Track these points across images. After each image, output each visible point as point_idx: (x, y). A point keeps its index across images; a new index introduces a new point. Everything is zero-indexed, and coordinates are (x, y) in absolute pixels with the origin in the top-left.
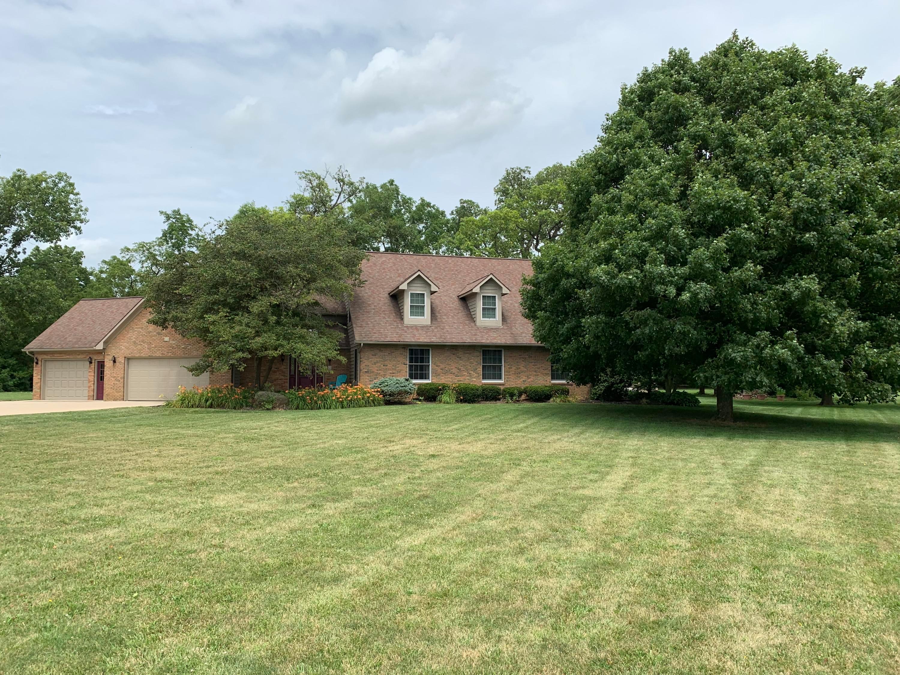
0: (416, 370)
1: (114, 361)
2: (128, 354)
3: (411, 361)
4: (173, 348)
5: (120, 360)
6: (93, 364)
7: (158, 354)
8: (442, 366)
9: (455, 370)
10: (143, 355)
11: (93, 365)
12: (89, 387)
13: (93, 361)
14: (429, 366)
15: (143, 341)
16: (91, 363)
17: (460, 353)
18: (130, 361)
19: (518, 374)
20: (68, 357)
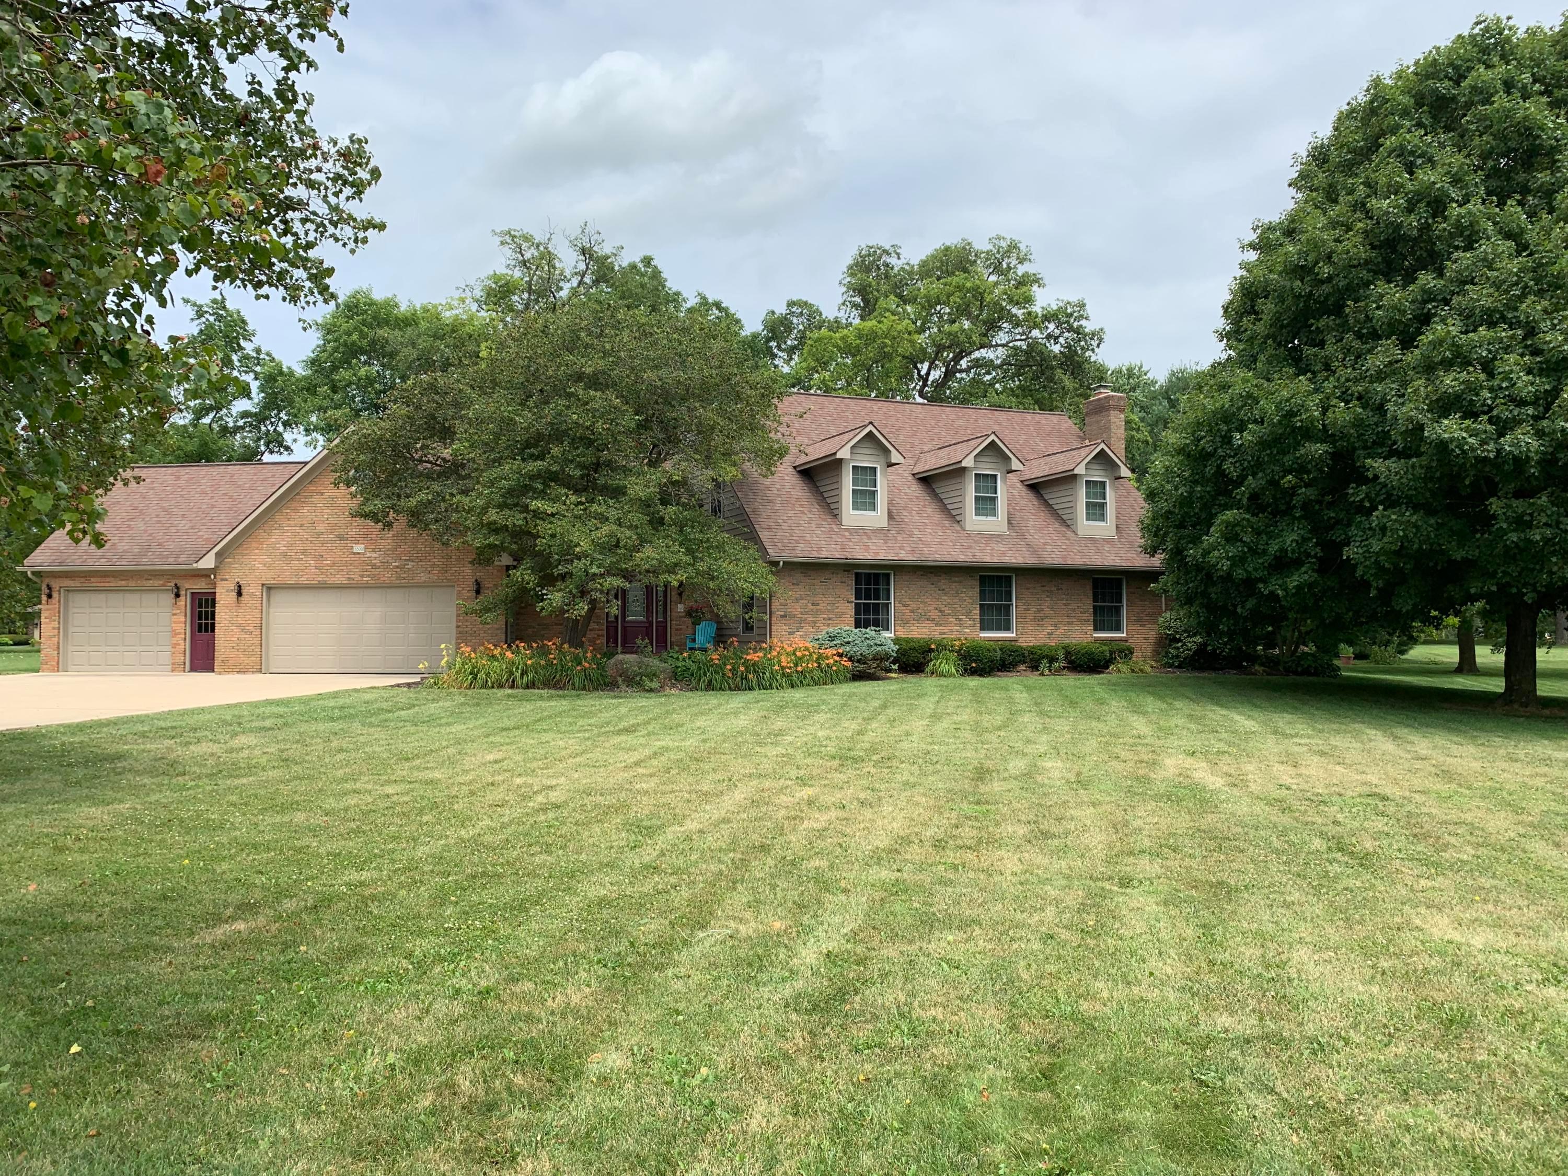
0: (867, 612)
1: (240, 594)
2: (269, 577)
3: (858, 597)
4: (374, 566)
5: (252, 590)
6: (182, 598)
7: (339, 579)
8: (913, 605)
9: (935, 614)
10: (304, 580)
11: (182, 601)
12: (175, 646)
13: (182, 593)
14: (887, 606)
15: (304, 552)
16: (177, 595)
17: (943, 582)
18: (272, 592)
19: (1039, 621)
20: (123, 583)
